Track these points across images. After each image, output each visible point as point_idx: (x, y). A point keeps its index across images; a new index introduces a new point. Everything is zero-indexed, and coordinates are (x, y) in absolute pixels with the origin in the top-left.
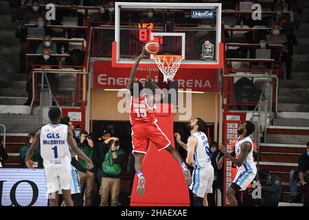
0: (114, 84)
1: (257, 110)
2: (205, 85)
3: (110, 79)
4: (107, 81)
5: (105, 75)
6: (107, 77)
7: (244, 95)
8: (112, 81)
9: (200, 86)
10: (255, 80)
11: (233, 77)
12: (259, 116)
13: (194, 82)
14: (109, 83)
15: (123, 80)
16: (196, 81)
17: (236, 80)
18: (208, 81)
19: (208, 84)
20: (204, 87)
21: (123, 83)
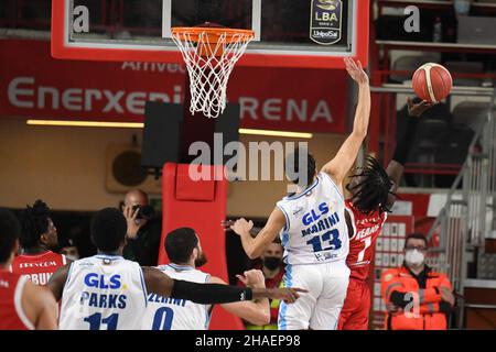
0: (55, 105)
1: (460, 186)
2: (316, 115)
3: (42, 91)
4: (34, 98)
5: (31, 81)
6: (34, 87)
7: (424, 143)
8: (48, 97)
9: (302, 116)
10: (455, 102)
11: (394, 95)
12: (464, 203)
13: (284, 106)
14: (41, 104)
15: (83, 95)
16: (291, 104)
17: (401, 102)
18: (322, 104)
19: (323, 111)
20: (313, 119)
21: (83, 103)
